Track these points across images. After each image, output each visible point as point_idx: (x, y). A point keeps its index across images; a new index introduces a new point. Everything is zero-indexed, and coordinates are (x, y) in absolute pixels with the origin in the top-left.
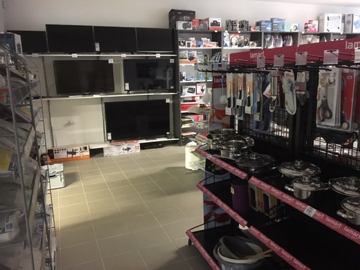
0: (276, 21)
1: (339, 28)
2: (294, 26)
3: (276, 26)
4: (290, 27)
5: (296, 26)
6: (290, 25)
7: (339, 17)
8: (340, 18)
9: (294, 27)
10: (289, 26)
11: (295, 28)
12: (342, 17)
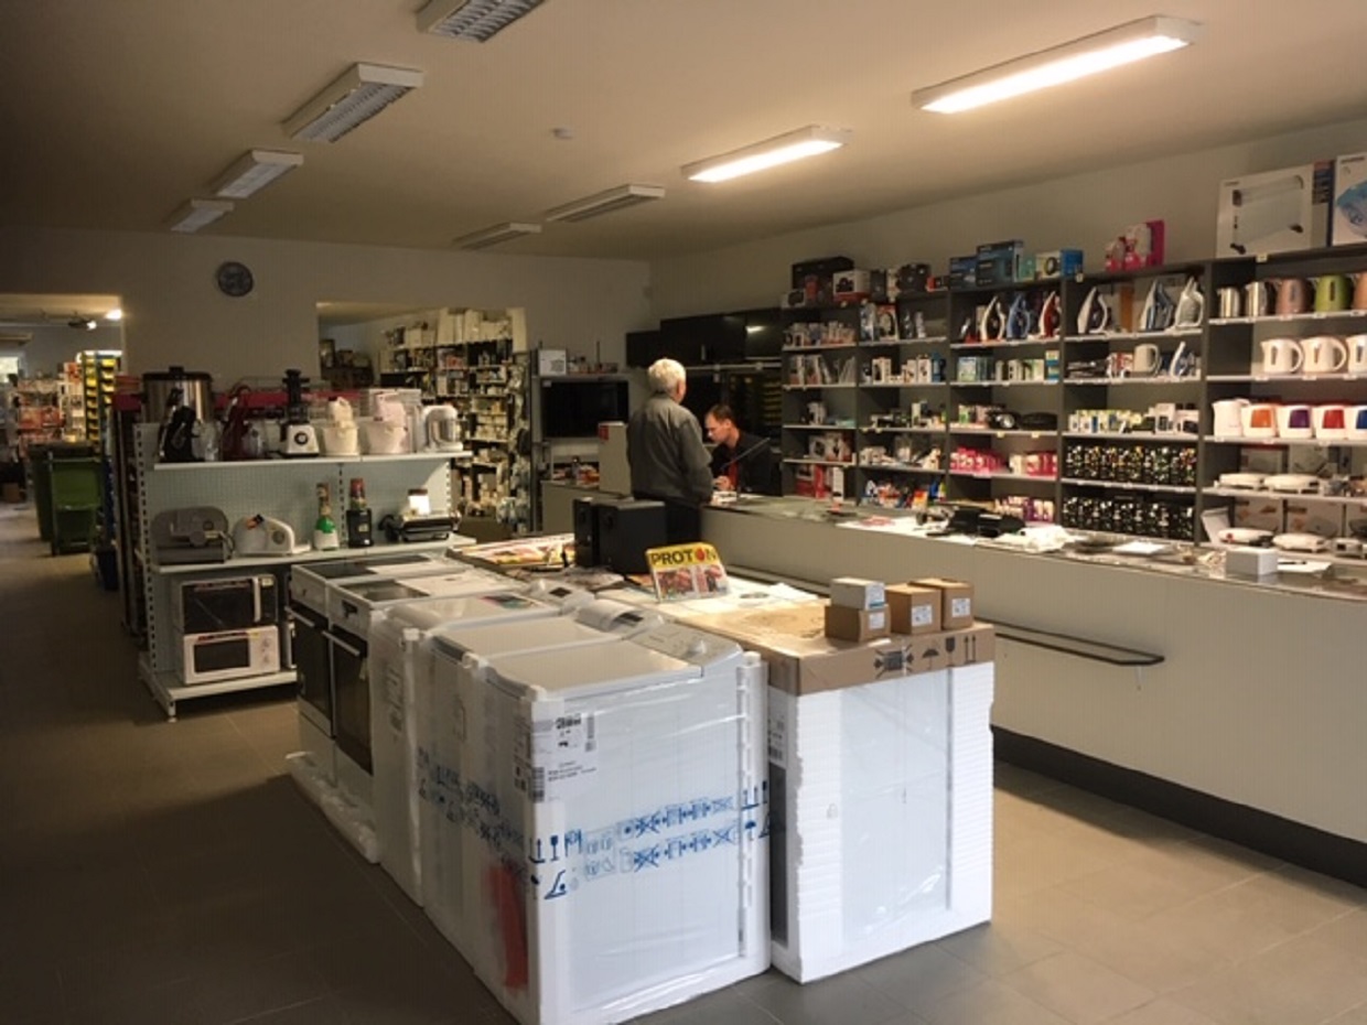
0: (986, 254)
1: (1298, 229)
2: (1044, 261)
3: (989, 268)
4: (1034, 267)
5: (1054, 259)
6: (1034, 260)
7: (1299, 179)
8: (1302, 186)
9: (1047, 262)
10: (1030, 263)
11: (1051, 265)
12: (1316, 177)
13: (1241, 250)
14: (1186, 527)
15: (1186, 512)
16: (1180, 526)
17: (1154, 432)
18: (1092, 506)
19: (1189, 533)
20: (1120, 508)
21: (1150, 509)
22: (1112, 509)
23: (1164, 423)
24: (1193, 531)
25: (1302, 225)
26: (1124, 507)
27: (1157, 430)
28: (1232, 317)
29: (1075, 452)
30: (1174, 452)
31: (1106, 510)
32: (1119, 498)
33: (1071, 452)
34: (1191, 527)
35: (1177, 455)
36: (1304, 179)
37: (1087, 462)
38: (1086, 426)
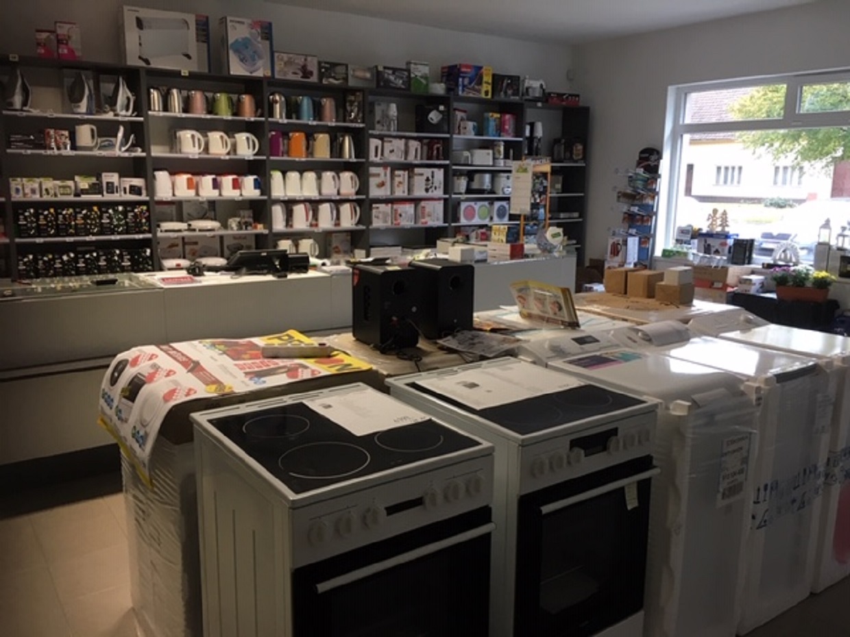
1: (188, 57)
7: (186, 23)
8: (188, 28)
12: (197, 24)
13: (147, 62)
14: (147, 263)
15: (145, 252)
16: (140, 263)
17: (103, 196)
18: (54, 259)
19: (150, 267)
20: (84, 257)
21: (113, 254)
22: (76, 260)
23: (111, 188)
24: (152, 265)
25: (191, 54)
26: (87, 256)
27: (105, 193)
28: (159, 111)
29: (27, 214)
30: (129, 209)
31: (68, 261)
32: (80, 249)
33: (23, 214)
34: (150, 263)
35: (133, 211)
36: (189, 23)
37: (42, 222)
38: (33, 191)
